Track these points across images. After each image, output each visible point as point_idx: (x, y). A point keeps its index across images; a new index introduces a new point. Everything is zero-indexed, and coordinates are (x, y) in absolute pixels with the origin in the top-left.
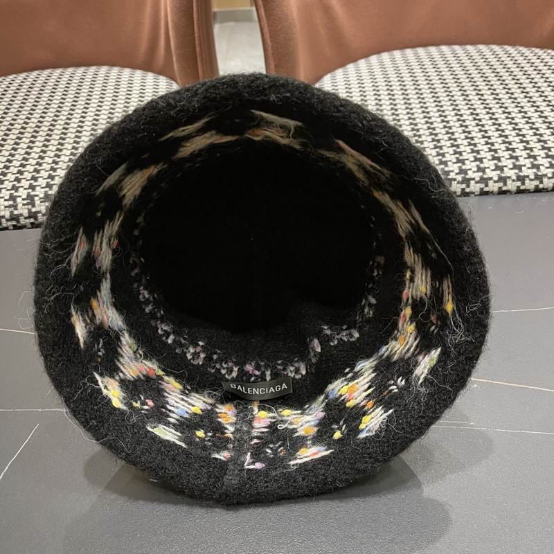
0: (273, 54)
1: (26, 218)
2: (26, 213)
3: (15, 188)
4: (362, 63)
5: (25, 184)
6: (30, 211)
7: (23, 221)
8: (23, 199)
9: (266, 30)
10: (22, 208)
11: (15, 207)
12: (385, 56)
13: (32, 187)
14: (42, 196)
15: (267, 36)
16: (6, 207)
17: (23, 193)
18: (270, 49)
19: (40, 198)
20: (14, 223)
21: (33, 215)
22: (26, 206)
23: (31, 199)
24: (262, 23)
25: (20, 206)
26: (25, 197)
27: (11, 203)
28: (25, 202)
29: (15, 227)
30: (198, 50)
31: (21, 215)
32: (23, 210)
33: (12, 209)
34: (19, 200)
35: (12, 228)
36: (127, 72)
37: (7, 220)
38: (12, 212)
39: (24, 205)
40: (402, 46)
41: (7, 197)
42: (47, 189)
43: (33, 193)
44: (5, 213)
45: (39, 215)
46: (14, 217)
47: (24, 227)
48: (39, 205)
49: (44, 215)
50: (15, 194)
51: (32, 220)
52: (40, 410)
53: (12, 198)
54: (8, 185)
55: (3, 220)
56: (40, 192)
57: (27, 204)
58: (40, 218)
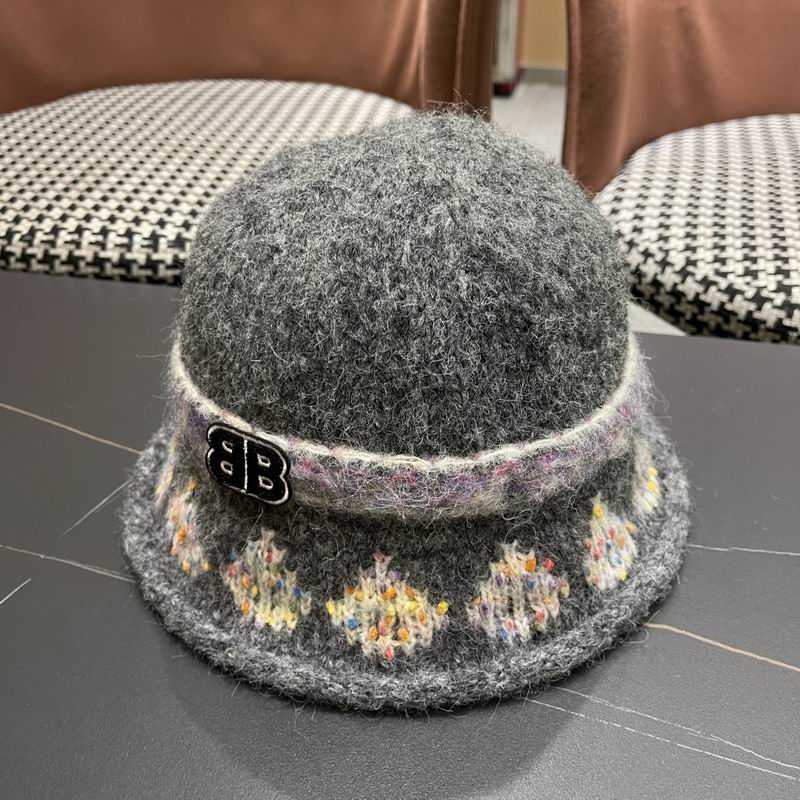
0: (582, 74)
1: (141, 267)
2: (141, 258)
3: (137, 221)
5: (153, 217)
7: (136, 271)
8: (144, 239)
9: (577, 32)
10: (138, 251)
11: (129, 247)
12: (775, 121)
13: (162, 223)
14: (172, 237)
15: (577, 43)
16: (116, 245)
17: (145, 230)
18: (577, 65)
19: (169, 241)
20: (122, 271)
21: (152, 265)
22: (146, 250)
23: (154, 239)
24: (573, 20)
25: (136, 247)
26: (147, 235)
27: (125, 240)
28: (146, 243)
29: (123, 278)
30: (459, 51)
31: (134, 261)
32: (138, 255)
33: (123, 250)
34: (137, 239)
35: (118, 278)
36: (355, 95)
37: (115, 266)
38: (122, 255)
39: (143, 246)
41: (122, 232)
42: (182, 230)
43: (160, 231)
44: (113, 254)
45: (161, 267)
46: (124, 264)
47: (136, 280)
48: (165, 252)
49: (168, 267)
50: (135, 228)
51: (149, 273)
52: (42, 556)
53: (129, 234)
54: (129, 215)
55: (108, 266)
56: (170, 233)
57: (148, 246)
58: (163, 272)
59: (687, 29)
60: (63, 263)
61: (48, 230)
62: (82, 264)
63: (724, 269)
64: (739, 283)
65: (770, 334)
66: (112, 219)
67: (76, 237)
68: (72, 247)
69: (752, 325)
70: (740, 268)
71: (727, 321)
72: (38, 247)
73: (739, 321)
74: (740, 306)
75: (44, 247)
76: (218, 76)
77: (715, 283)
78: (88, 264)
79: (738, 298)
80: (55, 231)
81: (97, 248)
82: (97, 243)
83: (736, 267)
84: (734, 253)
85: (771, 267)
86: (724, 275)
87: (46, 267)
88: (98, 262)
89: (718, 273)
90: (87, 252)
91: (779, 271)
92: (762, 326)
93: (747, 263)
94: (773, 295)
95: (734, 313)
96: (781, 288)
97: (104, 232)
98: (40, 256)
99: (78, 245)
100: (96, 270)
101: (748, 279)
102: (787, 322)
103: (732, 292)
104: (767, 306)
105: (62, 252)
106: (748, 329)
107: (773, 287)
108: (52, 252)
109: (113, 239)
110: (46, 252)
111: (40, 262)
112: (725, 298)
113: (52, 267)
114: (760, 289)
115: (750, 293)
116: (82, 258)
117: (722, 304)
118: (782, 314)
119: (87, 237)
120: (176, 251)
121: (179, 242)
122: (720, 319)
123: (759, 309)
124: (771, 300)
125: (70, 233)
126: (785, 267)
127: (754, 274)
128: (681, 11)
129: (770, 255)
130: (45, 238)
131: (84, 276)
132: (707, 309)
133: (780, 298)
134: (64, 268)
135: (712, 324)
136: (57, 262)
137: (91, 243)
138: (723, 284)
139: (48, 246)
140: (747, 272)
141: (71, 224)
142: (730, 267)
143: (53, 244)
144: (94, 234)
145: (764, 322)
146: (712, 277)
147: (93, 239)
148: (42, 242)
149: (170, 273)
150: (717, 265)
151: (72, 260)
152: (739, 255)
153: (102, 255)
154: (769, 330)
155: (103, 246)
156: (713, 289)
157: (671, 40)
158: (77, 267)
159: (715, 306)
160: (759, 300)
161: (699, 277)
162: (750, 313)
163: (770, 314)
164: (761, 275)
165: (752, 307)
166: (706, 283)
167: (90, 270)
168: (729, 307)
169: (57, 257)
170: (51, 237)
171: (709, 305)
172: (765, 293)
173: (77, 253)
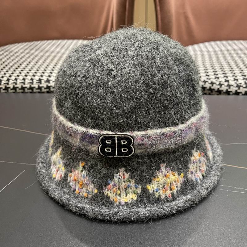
1: (37, 89)
2: (36, 86)
3: (34, 76)
4: (201, 45)
5: (39, 74)
6: (39, 86)
7: (35, 90)
11: (32, 83)
13: (42, 76)
14: (46, 80)
16: (28, 83)
17: (37, 78)
19: (45, 81)
20: (30, 91)
21: (40, 88)
23: (40, 81)
25: (35, 83)
26: (38, 79)
27: (31, 81)
28: (38, 82)
29: (31, 93)
31: (34, 87)
32: (35, 85)
33: (31, 84)
34: (34, 81)
37: (28, 89)
38: (30, 86)
39: (37, 83)
40: (221, 39)
41: (30, 79)
42: (48, 78)
43: (41, 78)
44: (27, 86)
45: (43, 89)
46: (31, 88)
47: (35, 93)
48: (44, 84)
49: (45, 89)
50: (33, 78)
51: (39, 90)
52: (27, 164)
53: (32, 79)
54: (31, 74)
55: (26, 89)
56: (45, 78)
57: (38, 83)
58: (43, 90)
59: (186, 18)
60: (11, 89)
61: (6, 80)
62: (18, 89)
63: (209, 78)
64: (214, 81)
65: (224, 94)
66: (26, 76)
67: (15, 81)
68: (14, 84)
69: (219, 92)
70: (214, 77)
71: (212, 92)
72: (3, 85)
73: (216, 91)
74: (215, 87)
75: (5, 85)
76: (48, 39)
77: (207, 82)
78: (20, 89)
79: (214, 85)
80: (8, 80)
81: (22, 84)
82: (22, 83)
83: (212, 77)
84: (211, 73)
85: (222, 76)
86: (210, 79)
87: (6, 91)
88: (23, 88)
89: (208, 79)
90: (19, 85)
91: (224, 77)
92: (222, 92)
93: (215, 76)
94: (224, 83)
95: (214, 89)
96: (226, 81)
97: (24, 79)
98: (4, 88)
99: (16, 84)
100: (22, 91)
101: (216, 79)
102: (229, 90)
103: (212, 83)
104: (223, 86)
105: (11, 86)
106: (218, 93)
107: (224, 81)
108: (8, 86)
109: (27, 81)
110: (6, 87)
111: (4, 90)
112: (210, 85)
113: (8, 91)
114: (220, 82)
115: (218, 83)
116: (18, 87)
117: (210, 87)
118: (227, 88)
119: (19, 81)
120: (47, 83)
121: (48, 81)
122: (210, 92)
123: (221, 87)
124: (224, 84)
125: (13, 80)
126: (226, 76)
127: (218, 78)
128: (185, 13)
129: (221, 73)
130: (5, 82)
131: (19, 93)
132: (206, 89)
133: (226, 84)
134: (12, 91)
135: (208, 93)
136: (9, 89)
137: (20, 83)
138: (210, 81)
139: (6, 85)
140: (216, 78)
141: (13, 78)
142: (210, 77)
143: (8, 84)
144: (21, 80)
145: (222, 91)
146: (206, 80)
147: (21, 81)
148: (4, 83)
149: (46, 90)
150: (207, 77)
151: (14, 88)
152: (213, 74)
153: (24, 86)
154: (224, 93)
155: (24, 83)
156: (207, 83)
157: (182, 21)
158: (16, 90)
159: (208, 88)
160: (221, 85)
161: (203, 80)
162: (218, 89)
163: (224, 88)
164: (220, 78)
165: (219, 87)
166: (205, 82)
167: (20, 91)
168: (212, 88)
169: (9, 88)
170: (7, 82)
171: (206, 88)
172: (222, 83)
173: (16, 86)
